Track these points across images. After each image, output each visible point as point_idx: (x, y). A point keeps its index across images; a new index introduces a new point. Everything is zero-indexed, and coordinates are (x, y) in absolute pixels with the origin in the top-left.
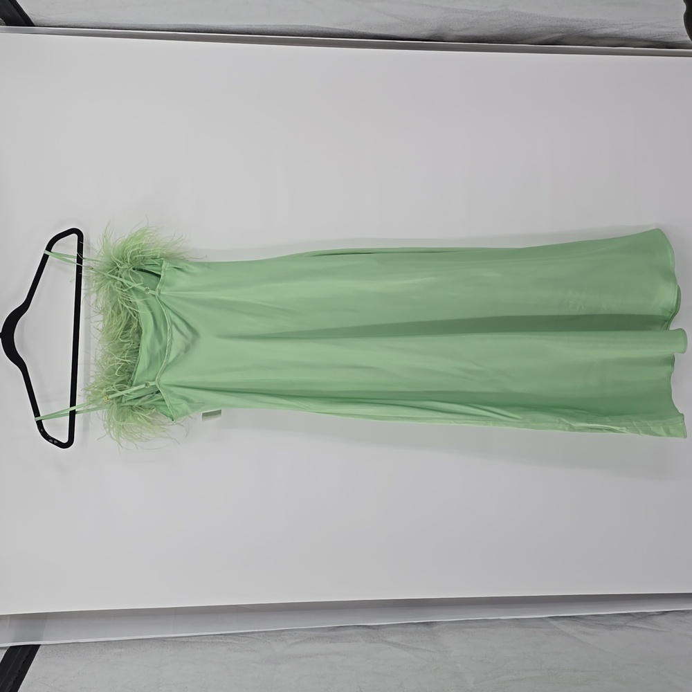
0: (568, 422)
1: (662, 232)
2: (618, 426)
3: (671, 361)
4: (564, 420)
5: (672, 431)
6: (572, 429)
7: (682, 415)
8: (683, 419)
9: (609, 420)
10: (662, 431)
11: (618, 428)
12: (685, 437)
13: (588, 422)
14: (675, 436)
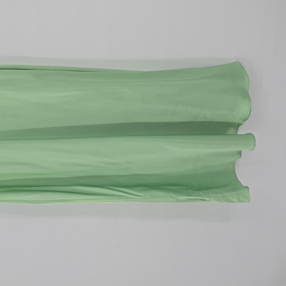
0: (175, 196)
1: (240, 64)
2: (209, 197)
3: (240, 153)
4: (173, 195)
5: (242, 199)
6: (179, 201)
7: (247, 187)
8: (249, 191)
9: (202, 194)
10: (235, 199)
11: (207, 199)
12: (249, 202)
13: (189, 196)
14: (243, 202)
